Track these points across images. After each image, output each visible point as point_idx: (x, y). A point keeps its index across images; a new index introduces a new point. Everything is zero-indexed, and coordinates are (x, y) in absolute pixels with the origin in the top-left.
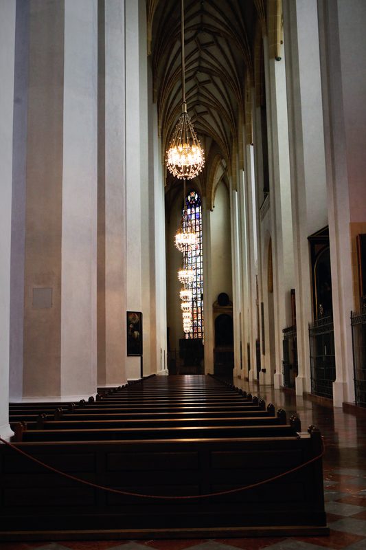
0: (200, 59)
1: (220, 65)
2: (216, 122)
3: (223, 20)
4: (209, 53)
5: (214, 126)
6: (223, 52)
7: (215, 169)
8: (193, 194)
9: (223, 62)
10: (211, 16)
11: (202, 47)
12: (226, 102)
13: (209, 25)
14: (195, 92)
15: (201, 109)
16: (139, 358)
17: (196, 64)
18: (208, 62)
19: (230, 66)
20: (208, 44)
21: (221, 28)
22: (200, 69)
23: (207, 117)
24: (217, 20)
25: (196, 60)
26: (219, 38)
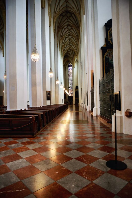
0: (69, 32)
1: (74, 34)
2: (74, 47)
3: (72, 23)
4: (71, 31)
5: (74, 48)
6: (74, 31)
7: (75, 58)
8: (71, 64)
9: (74, 33)
10: (70, 22)
11: (69, 30)
12: (76, 42)
13: (70, 25)
14: (69, 40)
15: (71, 44)
16: (50, 101)
17: (68, 34)
18: (71, 33)
19: (76, 34)
20: (70, 29)
21: (73, 25)
22: (69, 35)
23: (72, 46)
24: (71, 23)
25: (68, 33)
26: (73, 27)
